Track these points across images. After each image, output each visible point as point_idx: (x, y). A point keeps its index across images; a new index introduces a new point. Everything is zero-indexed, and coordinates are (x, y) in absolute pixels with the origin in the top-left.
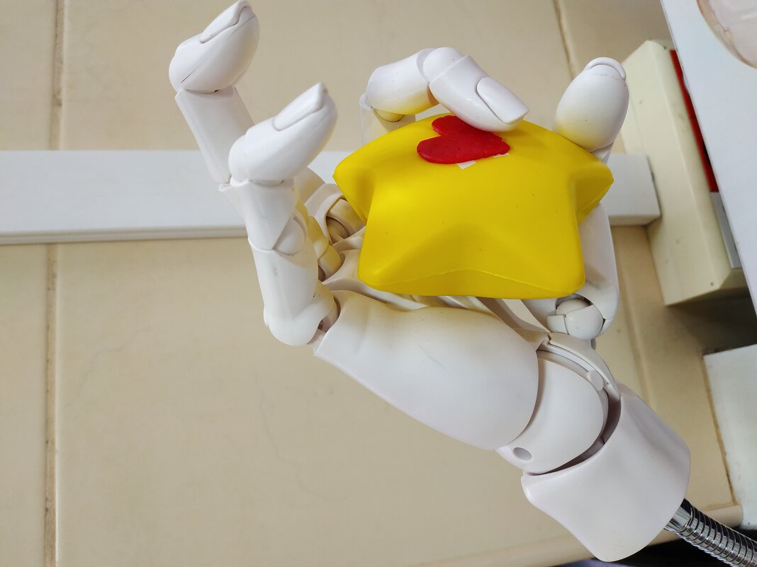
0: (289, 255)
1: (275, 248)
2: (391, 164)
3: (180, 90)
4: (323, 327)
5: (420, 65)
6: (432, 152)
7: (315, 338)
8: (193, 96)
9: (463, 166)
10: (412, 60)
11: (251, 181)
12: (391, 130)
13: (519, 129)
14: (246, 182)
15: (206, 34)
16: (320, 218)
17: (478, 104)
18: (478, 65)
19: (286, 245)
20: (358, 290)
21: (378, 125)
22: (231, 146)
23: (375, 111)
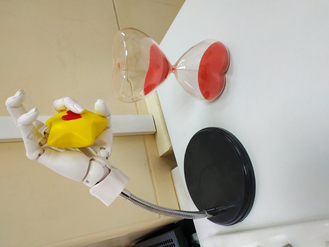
0: (31, 139)
1: (27, 138)
2: (56, 120)
3: (8, 107)
4: (40, 155)
5: (63, 100)
6: (65, 118)
7: (37, 158)
8: (12, 108)
9: (70, 121)
10: (61, 99)
11: (22, 125)
12: (59, 113)
13: (85, 113)
14: (21, 125)
15: (14, 97)
16: (42, 133)
17: (73, 108)
18: (75, 101)
19: (30, 137)
20: (50, 148)
21: (56, 112)
22: (19, 117)
23: (55, 109)
